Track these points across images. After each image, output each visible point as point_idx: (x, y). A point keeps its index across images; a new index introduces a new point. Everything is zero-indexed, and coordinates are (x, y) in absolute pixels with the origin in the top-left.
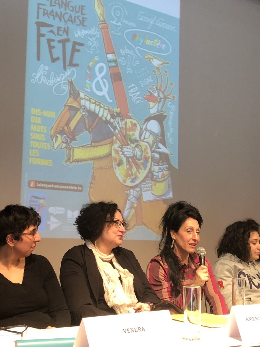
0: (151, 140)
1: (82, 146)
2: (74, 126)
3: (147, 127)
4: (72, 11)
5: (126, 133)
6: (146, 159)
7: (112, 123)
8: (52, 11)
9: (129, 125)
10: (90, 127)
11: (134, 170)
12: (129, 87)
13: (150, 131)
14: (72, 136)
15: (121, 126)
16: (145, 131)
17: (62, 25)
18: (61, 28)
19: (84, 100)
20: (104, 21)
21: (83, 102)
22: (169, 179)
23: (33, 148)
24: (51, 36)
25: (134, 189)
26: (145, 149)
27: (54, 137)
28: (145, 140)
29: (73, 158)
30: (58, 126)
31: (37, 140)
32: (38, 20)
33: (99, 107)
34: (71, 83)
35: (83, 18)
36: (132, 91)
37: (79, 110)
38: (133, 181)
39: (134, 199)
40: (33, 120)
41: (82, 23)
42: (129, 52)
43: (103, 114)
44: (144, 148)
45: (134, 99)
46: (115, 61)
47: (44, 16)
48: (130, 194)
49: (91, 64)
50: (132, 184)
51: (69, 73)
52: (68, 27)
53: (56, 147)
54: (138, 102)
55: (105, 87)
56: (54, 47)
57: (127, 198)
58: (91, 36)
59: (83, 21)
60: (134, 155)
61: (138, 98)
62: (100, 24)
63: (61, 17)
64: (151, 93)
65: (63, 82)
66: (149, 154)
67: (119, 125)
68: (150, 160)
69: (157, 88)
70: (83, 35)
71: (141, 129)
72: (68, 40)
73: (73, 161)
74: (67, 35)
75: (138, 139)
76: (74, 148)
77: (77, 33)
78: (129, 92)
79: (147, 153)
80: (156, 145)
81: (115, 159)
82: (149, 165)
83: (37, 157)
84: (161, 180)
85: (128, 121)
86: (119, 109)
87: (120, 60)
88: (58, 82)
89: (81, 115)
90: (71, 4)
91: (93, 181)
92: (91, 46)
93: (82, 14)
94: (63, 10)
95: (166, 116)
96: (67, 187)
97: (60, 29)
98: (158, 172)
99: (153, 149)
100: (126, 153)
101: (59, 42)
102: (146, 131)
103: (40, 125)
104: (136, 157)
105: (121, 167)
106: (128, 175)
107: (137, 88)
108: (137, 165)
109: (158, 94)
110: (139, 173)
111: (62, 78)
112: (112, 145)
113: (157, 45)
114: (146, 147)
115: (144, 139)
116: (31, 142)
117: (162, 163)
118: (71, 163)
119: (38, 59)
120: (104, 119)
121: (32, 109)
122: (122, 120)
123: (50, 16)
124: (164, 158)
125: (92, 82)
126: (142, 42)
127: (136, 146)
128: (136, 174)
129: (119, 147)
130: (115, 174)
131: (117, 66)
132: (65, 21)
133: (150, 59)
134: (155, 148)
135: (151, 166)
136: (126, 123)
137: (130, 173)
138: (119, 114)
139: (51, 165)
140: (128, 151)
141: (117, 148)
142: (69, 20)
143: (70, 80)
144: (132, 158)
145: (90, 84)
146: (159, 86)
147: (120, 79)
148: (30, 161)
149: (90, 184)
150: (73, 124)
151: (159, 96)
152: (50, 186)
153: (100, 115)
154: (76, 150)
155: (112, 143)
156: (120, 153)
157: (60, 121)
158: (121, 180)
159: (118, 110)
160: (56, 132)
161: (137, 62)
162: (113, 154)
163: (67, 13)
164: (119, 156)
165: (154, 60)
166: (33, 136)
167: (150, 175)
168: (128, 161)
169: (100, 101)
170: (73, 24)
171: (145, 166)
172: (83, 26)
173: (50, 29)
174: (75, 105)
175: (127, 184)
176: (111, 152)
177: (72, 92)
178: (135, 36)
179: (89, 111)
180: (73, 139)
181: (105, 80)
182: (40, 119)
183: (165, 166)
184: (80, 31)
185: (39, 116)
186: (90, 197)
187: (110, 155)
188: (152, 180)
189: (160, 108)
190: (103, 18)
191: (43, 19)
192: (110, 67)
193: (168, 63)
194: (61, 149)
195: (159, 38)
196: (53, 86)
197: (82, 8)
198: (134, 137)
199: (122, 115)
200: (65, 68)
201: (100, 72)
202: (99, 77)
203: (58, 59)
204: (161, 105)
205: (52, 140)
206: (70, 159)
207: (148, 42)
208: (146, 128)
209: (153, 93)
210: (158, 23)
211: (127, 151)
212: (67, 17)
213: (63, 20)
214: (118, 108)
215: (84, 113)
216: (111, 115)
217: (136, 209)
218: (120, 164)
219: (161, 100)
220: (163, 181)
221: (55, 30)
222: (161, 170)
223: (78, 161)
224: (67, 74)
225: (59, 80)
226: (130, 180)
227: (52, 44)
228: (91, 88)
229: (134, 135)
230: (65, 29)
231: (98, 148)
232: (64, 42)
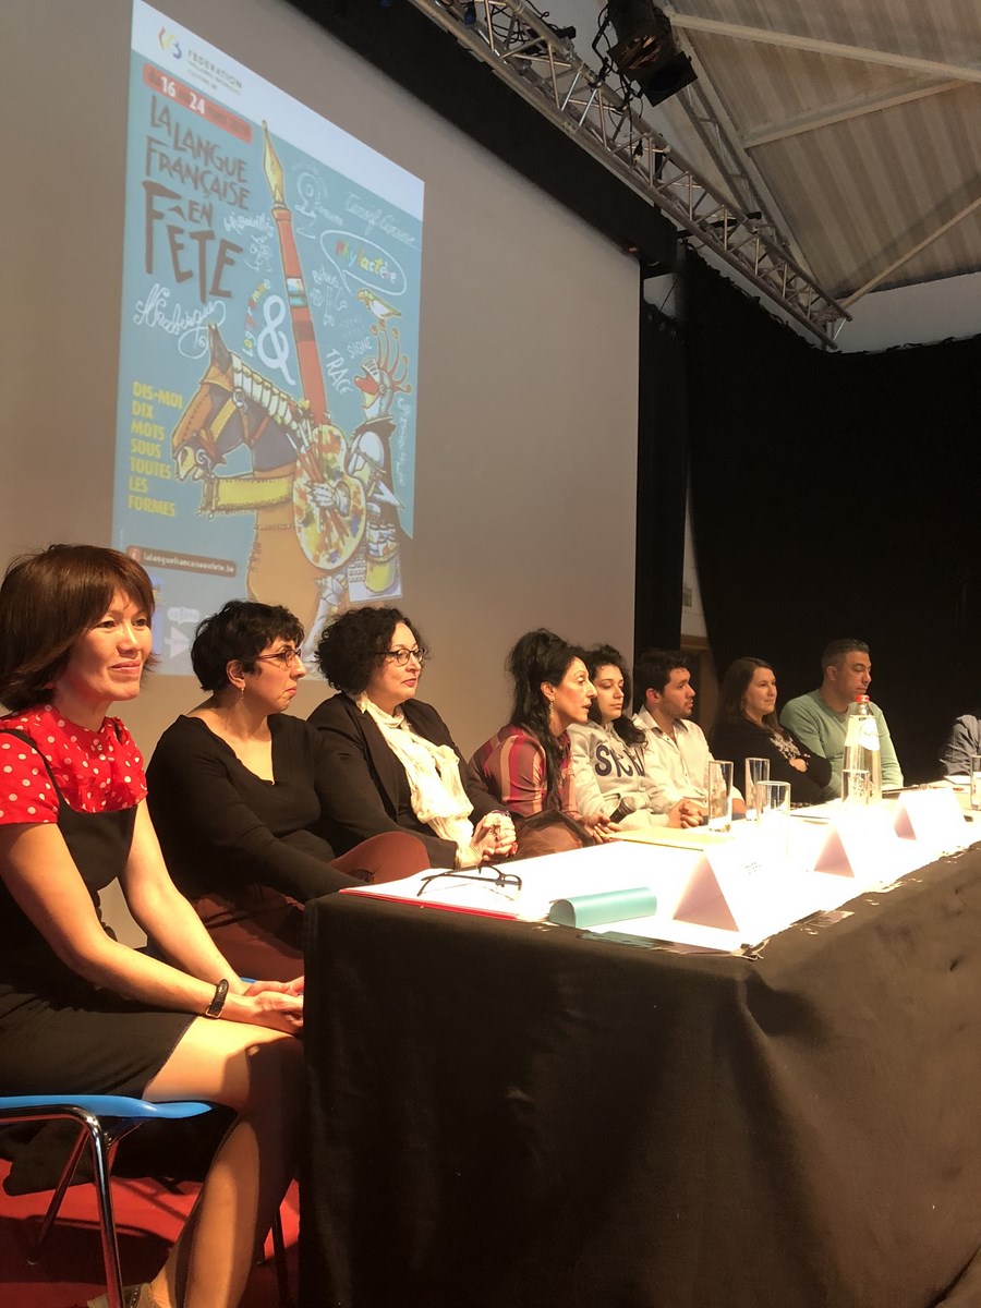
0: (365, 474)
1: (235, 478)
2: (219, 431)
3: (361, 446)
4: (220, 169)
5: (320, 454)
7: (295, 431)
8: (179, 162)
9: (327, 438)
10: (252, 435)
11: (335, 534)
12: (329, 355)
13: (365, 454)
14: (214, 453)
15: (310, 438)
16: (355, 455)
17: (199, 196)
18: (196, 204)
19: (240, 375)
20: (283, 203)
21: (238, 378)
22: (397, 557)
23: (136, 474)
24: (174, 219)
25: (333, 577)
26: (356, 493)
27: (179, 450)
28: (356, 474)
29: (217, 502)
30: (187, 428)
31: (145, 457)
32: (149, 179)
33: (269, 392)
34: (215, 333)
35: (242, 189)
36: (333, 365)
37: (231, 395)
38: (332, 559)
39: (333, 596)
40: (137, 409)
41: (241, 201)
42: (328, 279)
43: (278, 408)
44: (353, 489)
45: (337, 383)
46: (302, 295)
47: (161, 170)
48: (326, 586)
49: (256, 296)
50: (330, 566)
51: (212, 310)
52: (211, 205)
53: (183, 474)
54: (344, 390)
55: (282, 349)
56: (181, 247)
57: (320, 594)
58: (259, 234)
59: (243, 196)
60: (335, 503)
61: (344, 381)
62: (275, 209)
63: (198, 180)
64: (368, 374)
65: (199, 328)
66: (363, 505)
67: (307, 437)
68: (364, 517)
69: (379, 364)
70: (242, 227)
71: (349, 449)
72: (210, 235)
73: (218, 509)
74: (210, 224)
75: (342, 470)
76: (219, 479)
77: (228, 222)
78: (328, 366)
79: (359, 502)
80: (376, 487)
81: (299, 510)
82: (361, 527)
83: (143, 495)
84: (382, 559)
85: (325, 428)
86: (308, 402)
87: (314, 295)
88: (189, 328)
89: (234, 407)
90: (217, 153)
91: (256, 555)
92: (256, 255)
93: (240, 180)
94: (200, 162)
95: (394, 426)
96: (205, 566)
97: (195, 207)
98: (378, 543)
99: (369, 495)
100: (319, 498)
101: (193, 236)
102: (358, 454)
103: (151, 422)
104: (339, 509)
105: (309, 528)
106: (323, 547)
107: (342, 359)
108: (340, 526)
109: (382, 377)
110: (344, 543)
111: (197, 319)
112: (294, 480)
113: (381, 271)
114: (358, 488)
115: (354, 471)
116: (133, 459)
117: (386, 524)
118: (213, 512)
119: (149, 270)
120: (279, 421)
121: (136, 383)
122: (314, 426)
123: (176, 174)
124: (389, 512)
125: (257, 336)
126: (353, 261)
127: (340, 485)
128: (337, 544)
129: (306, 485)
130: (299, 543)
131: (307, 306)
132: (205, 189)
133: (367, 299)
134: (374, 492)
135: (365, 531)
136: (320, 432)
137: (327, 541)
138: (307, 414)
139: (173, 515)
140: (325, 493)
141: (303, 488)
142: (212, 189)
143: (213, 327)
144: (331, 509)
145: (251, 340)
146: (383, 360)
147: (312, 337)
148: (131, 502)
149: (251, 561)
150: (218, 426)
151: (382, 382)
152: (171, 561)
153: (272, 413)
154: (223, 485)
155: (294, 475)
156: (310, 497)
157: (193, 417)
158: (310, 556)
159: (306, 404)
160: (184, 440)
161: (344, 305)
162: (296, 499)
163: (209, 172)
164: (306, 504)
165: (376, 302)
166: (138, 447)
167: (364, 549)
168: (323, 516)
169: (270, 380)
170: (221, 199)
171: (354, 528)
172: (241, 207)
173: (174, 203)
174: (222, 382)
175: (319, 565)
176: (292, 494)
177: (217, 354)
178: (340, 246)
179: (249, 400)
180: (218, 459)
181: (282, 335)
182: (150, 408)
183: (390, 531)
184: (236, 218)
185: (149, 402)
186: (249, 589)
187: (288, 500)
188: (367, 559)
189: (383, 408)
190: (282, 195)
191: (161, 178)
192: (292, 307)
193: (400, 314)
194: (194, 479)
195: (385, 258)
196: (179, 336)
197: (240, 165)
198: (335, 465)
199: (314, 416)
200: (204, 300)
201: (274, 315)
202: (271, 326)
203: (189, 274)
204: (385, 401)
205: (176, 458)
206: (210, 503)
207: (366, 264)
208: (358, 447)
209: (371, 373)
210: (384, 224)
211: (322, 495)
212: (209, 180)
213: (200, 187)
214: (306, 399)
215: (239, 404)
216: (292, 412)
218: (308, 521)
219: (385, 391)
220: (384, 562)
221: (185, 207)
222: (383, 539)
223: (228, 509)
224: (207, 313)
225: (190, 322)
226: (327, 556)
227: (179, 239)
228: (255, 349)
229: (334, 460)
230: (204, 208)
231: (267, 483)
232: (203, 237)
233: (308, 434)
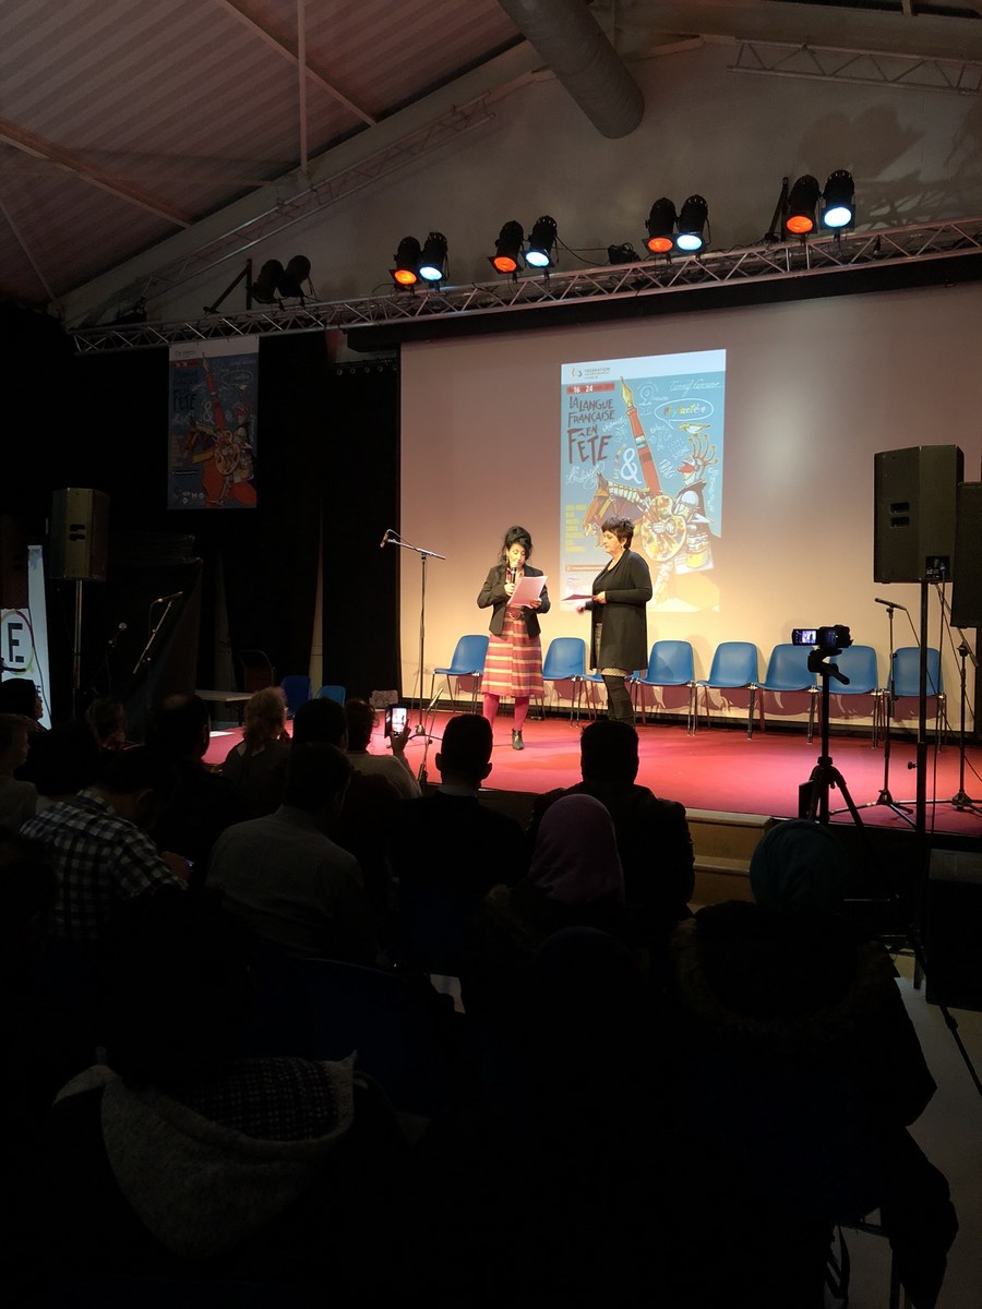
0: (686, 511)
3: (682, 499)
4: (600, 409)
5: (657, 510)
6: (680, 533)
7: (641, 503)
8: (582, 416)
9: (660, 501)
11: (666, 544)
12: (661, 463)
13: (686, 503)
15: (651, 504)
16: (679, 504)
17: (591, 425)
18: (590, 428)
19: (612, 488)
20: (633, 407)
21: (611, 490)
22: (709, 549)
23: (568, 539)
24: (581, 438)
25: (665, 564)
26: (679, 523)
27: (585, 526)
28: (679, 513)
30: (588, 516)
31: (571, 532)
32: (569, 429)
33: (627, 491)
34: (600, 476)
35: (611, 411)
36: (664, 467)
37: (608, 498)
38: (664, 556)
39: (666, 573)
40: (568, 515)
41: (610, 417)
42: (660, 428)
43: (632, 496)
44: (677, 521)
45: (666, 474)
46: (644, 442)
47: (574, 423)
48: (661, 569)
49: (619, 453)
50: (663, 559)
51: (598, 467)
52: (596, 425)
53: (586, 535)
54: (671, 476)
55: (634, 470)
56: (584, 448)
58: (618, 426)
59: (611, 414)
60: (666, 530)
61: (671, 472)
62: (628, 411)
63: (589, 418)
64: (686, 464)
65: (592, 476)
66: (684, 527)
68: (685, 533)
69: (693, 457)
70: (611, 427)
71: (674, 503)
72: (597, 437)
74: (596, 433)
75: (670, 513)
77: (605, 428)
78: (660, 468)
79: (682, 526)
80: (693, 517)
81: (645, 538)
82: (683, 538)
83: (571, 546)
84: (698, 551)
85: (660, 497)
86: (649, 488)
87: (651, 440)
88: (588, 477)
89: (610, 502)
90: (598, 403)
92: (619, 435)
93: (610, 408)
94: (591, 411)
95: (705, 484)
98: (695, 544)
99: (689, 522)
100: (656, 530)
101: (589, 441)
102: (681, 503)
103: (573, 518)
104: (668, 532)
105: (651, 544)
106: (659, 551)
107: (669, 462)
108: (668, 539)
109: (696, 462)
110: (672, 548)
111: (592, 473)
112: (641, 524)
113: (695, 410)
114: (681, 520)
116: (567, 534)
117: (700, 533)
119: (571, 462)
120: (633, 501)
121: (567, 506)
122: (652, 498)
123: (580, 421)
124: (703, 528)
125: (620, 469)
126: (675, 413)
127: (669, 521)
128: (668, 549)
129: (649, 525)
131: (647, 446)
132: (594, 420)
133: (685, 428)
134: (692, 519)
135: (686, 539)
136: (656, 500)
137: (661, 548)
138: (648, 494)
140: (659, 527)
141: (647, 527)
142: (597, 418)
143: (599, 473)
144: (663, 533)
145: (618, 471)
146: (697, 454)
147: (650, 459)
150: (602, 512)
151: (696, 464)
152: (583, 568)
153: (629, 498)
157: (590, 511)
158: (651, 557)
159: (648, 490)
160: (587, 522)
161: (670, 436)
162: (643, 533)
163: (596, 412)
164: (649, 534)
165: (691, 427)
167: (685, 548)
168: (659, 537)
169: (628, 486)
170: (601, 420)
171: (678, 540)
172: (611, 419)
173: (580, 432)
174: (605, 494)
175: (657, 560)
177: (601, 483)
178: (667, 410)
179: (617, 497)
181: (633, 464)
182: (573, 513)
183: (703, 537)
184: (608, 424)
185: (573, 511)
188: (687, 553)
189: (697, 477)
190: (632, 403)
191: (575, 426)
192: (639, 450)
193: (709, 426)
195: (696, 402)
196: (584, 482)
197: (609, 402)
198: (666, 512)
199: (652, 494)
200: (594, 464)
201: (628, 458)
202: (628, 462)
203: (588, 457)
204: (699, 473)
205: (583, 529)
207: (683, 411)
208: (680, 500)
209: (689, 462)
210: (697, 386)
212: (594, 418)
213: (591, 421)
214: (647, 487)
215: (612, 500)
216: (640, 495)
217: (668, 583)
218: (650, 541)
219: (699, 468)
220: (701, 552)
221: (584, 432)
222: (699, 541)
224: (596, 469)
225: (589, 475)
227: (582, 445)
228: (619, 475)
229: (665, 510)
230: (593, 427)
232: (592, 441)
233: (649, 503)
